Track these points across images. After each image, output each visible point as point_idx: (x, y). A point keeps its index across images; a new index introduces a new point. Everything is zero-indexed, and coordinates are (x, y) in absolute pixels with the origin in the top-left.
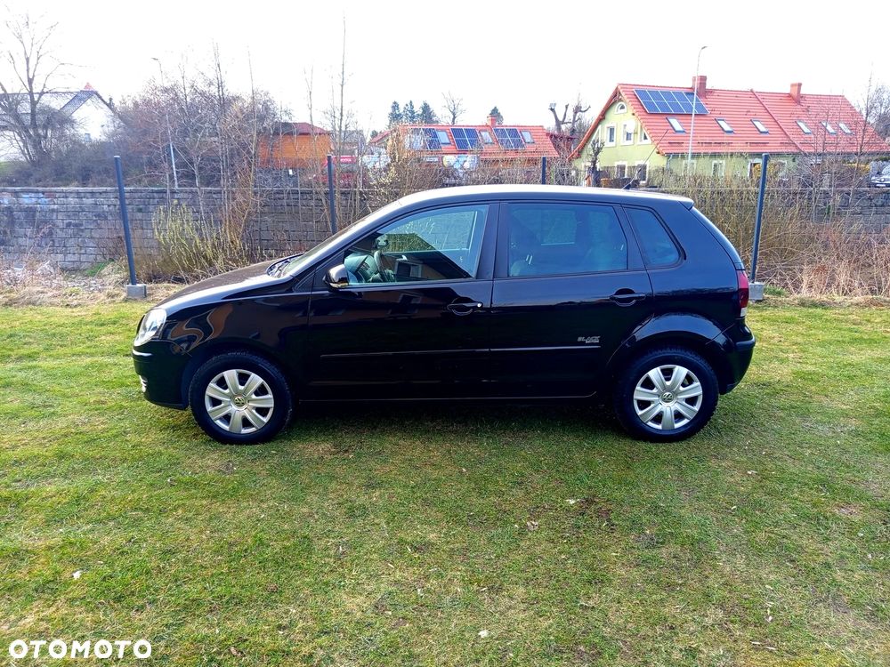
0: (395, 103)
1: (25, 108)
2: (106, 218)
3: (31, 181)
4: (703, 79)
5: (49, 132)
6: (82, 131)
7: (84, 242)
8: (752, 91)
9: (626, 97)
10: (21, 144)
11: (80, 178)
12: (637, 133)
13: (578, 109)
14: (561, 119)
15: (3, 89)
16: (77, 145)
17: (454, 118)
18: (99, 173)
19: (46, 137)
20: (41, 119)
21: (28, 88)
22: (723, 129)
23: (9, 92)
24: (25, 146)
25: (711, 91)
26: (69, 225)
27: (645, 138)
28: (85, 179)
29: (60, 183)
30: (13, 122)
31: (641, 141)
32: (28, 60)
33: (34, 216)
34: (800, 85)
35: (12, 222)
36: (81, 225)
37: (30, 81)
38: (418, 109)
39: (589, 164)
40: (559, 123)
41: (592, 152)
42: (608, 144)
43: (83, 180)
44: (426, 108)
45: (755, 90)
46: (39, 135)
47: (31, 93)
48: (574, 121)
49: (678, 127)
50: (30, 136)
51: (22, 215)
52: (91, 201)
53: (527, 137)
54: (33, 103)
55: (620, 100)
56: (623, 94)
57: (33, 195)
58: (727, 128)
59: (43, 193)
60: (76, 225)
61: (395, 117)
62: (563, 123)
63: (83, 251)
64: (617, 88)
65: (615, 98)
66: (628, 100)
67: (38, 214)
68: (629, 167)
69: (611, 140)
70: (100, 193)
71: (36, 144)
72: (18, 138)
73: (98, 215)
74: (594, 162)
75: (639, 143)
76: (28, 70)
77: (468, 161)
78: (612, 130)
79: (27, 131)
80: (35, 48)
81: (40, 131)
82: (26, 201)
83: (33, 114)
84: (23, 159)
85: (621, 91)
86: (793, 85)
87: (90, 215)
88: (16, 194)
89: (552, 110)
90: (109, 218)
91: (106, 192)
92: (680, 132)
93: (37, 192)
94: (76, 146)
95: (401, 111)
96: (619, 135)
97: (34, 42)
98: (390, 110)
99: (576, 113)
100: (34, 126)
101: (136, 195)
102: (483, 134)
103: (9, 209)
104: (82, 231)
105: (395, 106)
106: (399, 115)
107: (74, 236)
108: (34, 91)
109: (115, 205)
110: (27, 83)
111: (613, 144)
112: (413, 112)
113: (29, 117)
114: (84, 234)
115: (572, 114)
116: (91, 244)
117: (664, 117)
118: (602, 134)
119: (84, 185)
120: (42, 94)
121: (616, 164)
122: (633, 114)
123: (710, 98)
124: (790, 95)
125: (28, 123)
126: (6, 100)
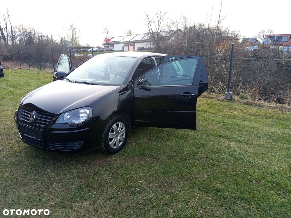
15: (152, 31)
19: (160, 43)
20: (159, 38)
30: (153, 39)
32: (159, 23)
37: (158, 28)
54: (158, 35)
71: (157, 44)
76: (158, 25)
79: (156, 42)
83: (157, 37)
100: (158, 40)
110: (157, 29)
113: (156, 38)
120: (160, 32)
125: (156, 40)
126: (152, 34)
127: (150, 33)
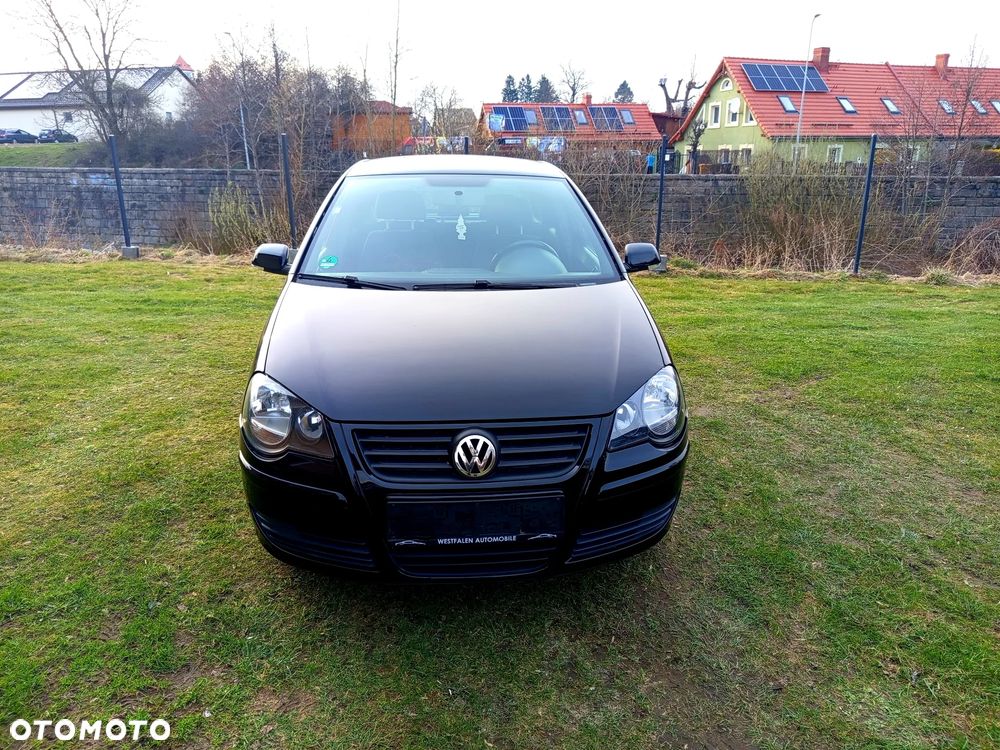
0: (510, 77)
1: (101, 86)
2: (168, 200)
3: (106, 162)
4: (826, 51)
5: (125, 111)
6: (157, 110)
7: (147, 224)
8: (887, 64)
9: (731, 72)
10: (97, 124)
11: (154, 160)
12: (741, 113)
13: (691, 85)
14: (672, 96)
15: (80, 66)
16: (153, 124)
17: (574, 95)
18: (172, 154)
19: (121, 116)
20: (116, 96)
21: (104, 64)
22: (844, 109)
23: (86, 68)
24: (102, 125)
25: (836, 65)
26: (134, 206)
27: (751, 119)
28: (158, 160)
29: (134, 164)
30: (88, 99)
31: (746, 122)
32: (104, 35)
33: (100, 196)
34: (947, 57)
35: (80, 203)
36: (145, 206)
37: (107, 58)
38: (535, 84)
39: (690, 148)
40: (669, 101)
41: (692, 134)
42: (712, 125)
43: (157, 161)
44: (544, 82)
45: (891, 63)
46: (114, 114)
47: (107, 71)
48: (687, 100)
49: (789, 106)
50: (106, 115)
51: (90, 195)
52: (154, 182)
53: (627, 117)
54: (110, 81)
55: (726, 76)
56: (729, 69)
57: (99, 175)
58: (848, 106)
59: (109, 174)
60: (140, 207)
61: (509, 93)
62: (675, 100)
63: (147, 233)
64: (723, 62)
65: (720, 74)
66: (733, 76)
67: (104, 195)
68: (733, 151)
69: (716, 121)
70: (164, 174)
71: (112, 123)
72: (94, 117)
73: (161, 197)
74: (695, 146)
75: (744, 124)
76: (104, 45)
77: (555, 145)
78: (717, 109)
79: (103, 110)
80: (112, 23)
81: (116, 111)
82: (93, 181)
83: (109, 92)
84: (99, 140)
85: (727, 65)
86: (938, 57)
87: (154, 196)
88: (84, 174)
89: (663, 86)
90: (172, 199)
91: (169, 173)
92: (791, 112)
93: (104, 172)
94: (151, 126)
95: (517, 86)
96: (724, 116)
97: (111, 15)
98: (504, 86)
99: (689, 89)
100: (111, 105)
101: (197, 176)
102: (577, 113)
103: (78, 190)
104: (146, 212)
105: (510, 81)
106: (515, 91)
107: (139, 217)
108: (110, 67)
109: (178, 187)
110: (103, 60)
111: (717, 125)
112: (529, 88)
113: (105, 95)
114: (148, 216)
115: (686, 90)
116: (155, 226)
117: (775, 95)
118: (706, 114)
119: (158, 166)
120: (118, 70)
121: (720, 147)
122: (739, 92)
123: (833, 74)
124: (934, 69)
125: (104, 101)
126: (83, 78)
127: (71, 73)
